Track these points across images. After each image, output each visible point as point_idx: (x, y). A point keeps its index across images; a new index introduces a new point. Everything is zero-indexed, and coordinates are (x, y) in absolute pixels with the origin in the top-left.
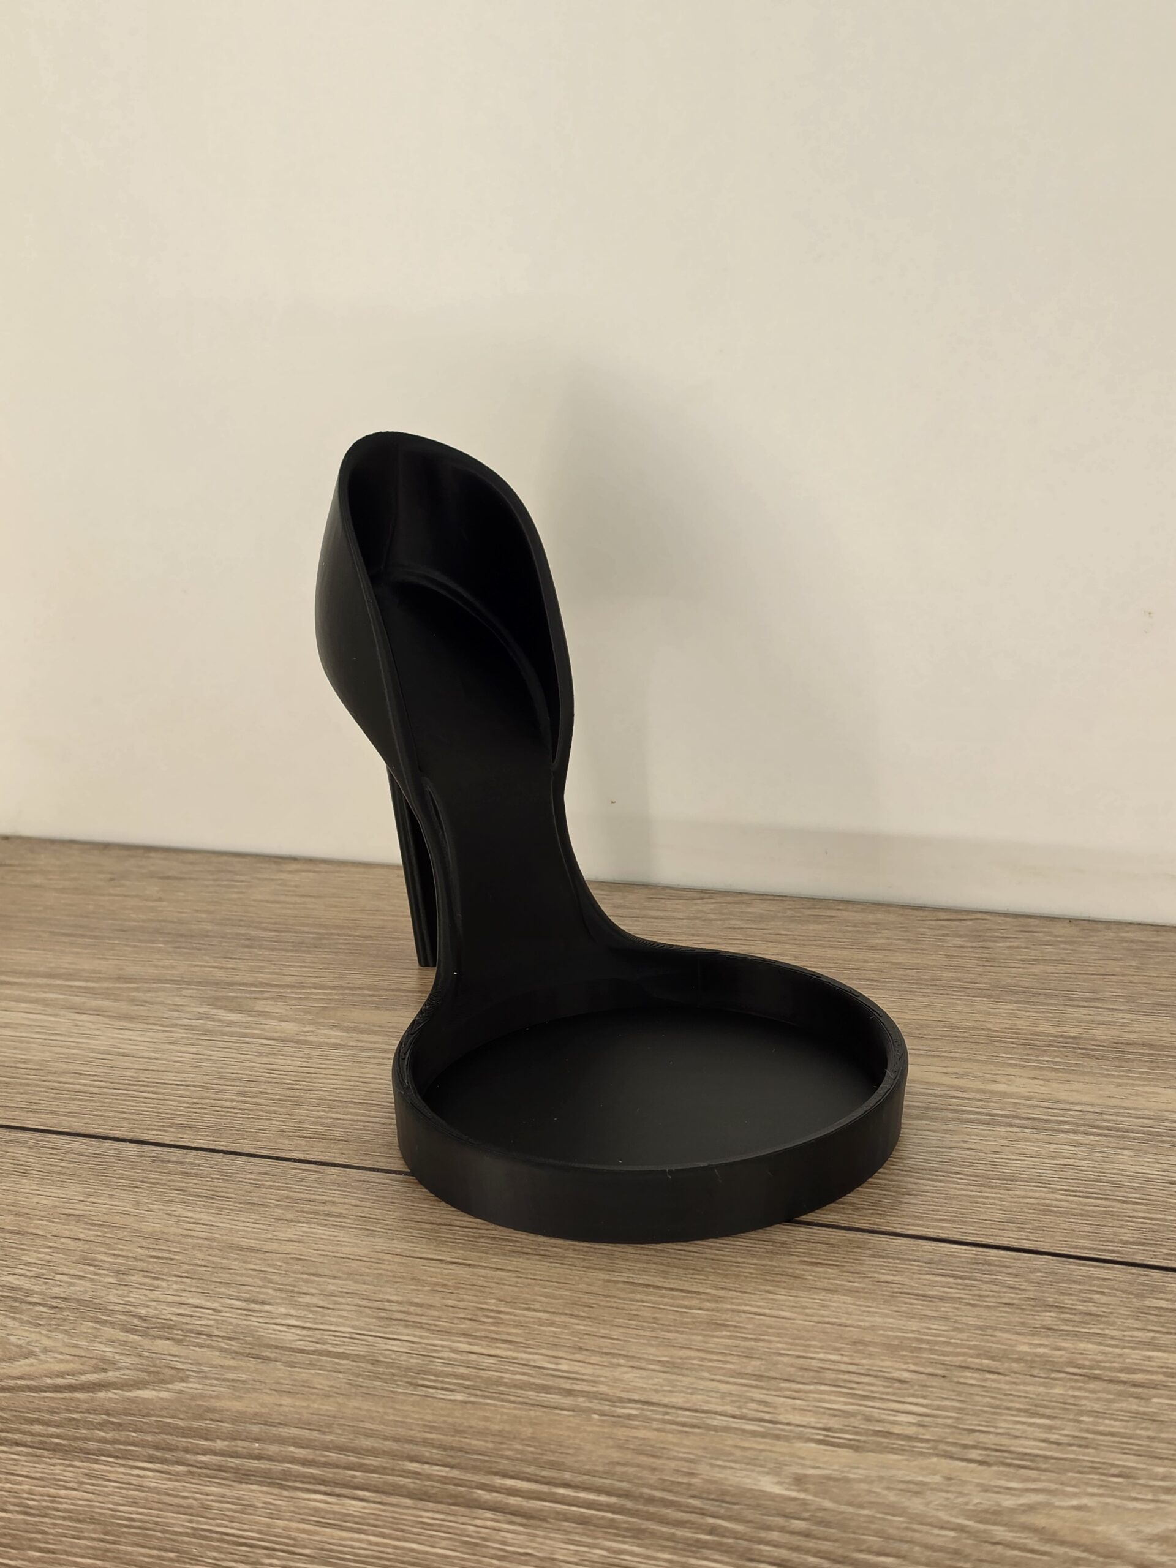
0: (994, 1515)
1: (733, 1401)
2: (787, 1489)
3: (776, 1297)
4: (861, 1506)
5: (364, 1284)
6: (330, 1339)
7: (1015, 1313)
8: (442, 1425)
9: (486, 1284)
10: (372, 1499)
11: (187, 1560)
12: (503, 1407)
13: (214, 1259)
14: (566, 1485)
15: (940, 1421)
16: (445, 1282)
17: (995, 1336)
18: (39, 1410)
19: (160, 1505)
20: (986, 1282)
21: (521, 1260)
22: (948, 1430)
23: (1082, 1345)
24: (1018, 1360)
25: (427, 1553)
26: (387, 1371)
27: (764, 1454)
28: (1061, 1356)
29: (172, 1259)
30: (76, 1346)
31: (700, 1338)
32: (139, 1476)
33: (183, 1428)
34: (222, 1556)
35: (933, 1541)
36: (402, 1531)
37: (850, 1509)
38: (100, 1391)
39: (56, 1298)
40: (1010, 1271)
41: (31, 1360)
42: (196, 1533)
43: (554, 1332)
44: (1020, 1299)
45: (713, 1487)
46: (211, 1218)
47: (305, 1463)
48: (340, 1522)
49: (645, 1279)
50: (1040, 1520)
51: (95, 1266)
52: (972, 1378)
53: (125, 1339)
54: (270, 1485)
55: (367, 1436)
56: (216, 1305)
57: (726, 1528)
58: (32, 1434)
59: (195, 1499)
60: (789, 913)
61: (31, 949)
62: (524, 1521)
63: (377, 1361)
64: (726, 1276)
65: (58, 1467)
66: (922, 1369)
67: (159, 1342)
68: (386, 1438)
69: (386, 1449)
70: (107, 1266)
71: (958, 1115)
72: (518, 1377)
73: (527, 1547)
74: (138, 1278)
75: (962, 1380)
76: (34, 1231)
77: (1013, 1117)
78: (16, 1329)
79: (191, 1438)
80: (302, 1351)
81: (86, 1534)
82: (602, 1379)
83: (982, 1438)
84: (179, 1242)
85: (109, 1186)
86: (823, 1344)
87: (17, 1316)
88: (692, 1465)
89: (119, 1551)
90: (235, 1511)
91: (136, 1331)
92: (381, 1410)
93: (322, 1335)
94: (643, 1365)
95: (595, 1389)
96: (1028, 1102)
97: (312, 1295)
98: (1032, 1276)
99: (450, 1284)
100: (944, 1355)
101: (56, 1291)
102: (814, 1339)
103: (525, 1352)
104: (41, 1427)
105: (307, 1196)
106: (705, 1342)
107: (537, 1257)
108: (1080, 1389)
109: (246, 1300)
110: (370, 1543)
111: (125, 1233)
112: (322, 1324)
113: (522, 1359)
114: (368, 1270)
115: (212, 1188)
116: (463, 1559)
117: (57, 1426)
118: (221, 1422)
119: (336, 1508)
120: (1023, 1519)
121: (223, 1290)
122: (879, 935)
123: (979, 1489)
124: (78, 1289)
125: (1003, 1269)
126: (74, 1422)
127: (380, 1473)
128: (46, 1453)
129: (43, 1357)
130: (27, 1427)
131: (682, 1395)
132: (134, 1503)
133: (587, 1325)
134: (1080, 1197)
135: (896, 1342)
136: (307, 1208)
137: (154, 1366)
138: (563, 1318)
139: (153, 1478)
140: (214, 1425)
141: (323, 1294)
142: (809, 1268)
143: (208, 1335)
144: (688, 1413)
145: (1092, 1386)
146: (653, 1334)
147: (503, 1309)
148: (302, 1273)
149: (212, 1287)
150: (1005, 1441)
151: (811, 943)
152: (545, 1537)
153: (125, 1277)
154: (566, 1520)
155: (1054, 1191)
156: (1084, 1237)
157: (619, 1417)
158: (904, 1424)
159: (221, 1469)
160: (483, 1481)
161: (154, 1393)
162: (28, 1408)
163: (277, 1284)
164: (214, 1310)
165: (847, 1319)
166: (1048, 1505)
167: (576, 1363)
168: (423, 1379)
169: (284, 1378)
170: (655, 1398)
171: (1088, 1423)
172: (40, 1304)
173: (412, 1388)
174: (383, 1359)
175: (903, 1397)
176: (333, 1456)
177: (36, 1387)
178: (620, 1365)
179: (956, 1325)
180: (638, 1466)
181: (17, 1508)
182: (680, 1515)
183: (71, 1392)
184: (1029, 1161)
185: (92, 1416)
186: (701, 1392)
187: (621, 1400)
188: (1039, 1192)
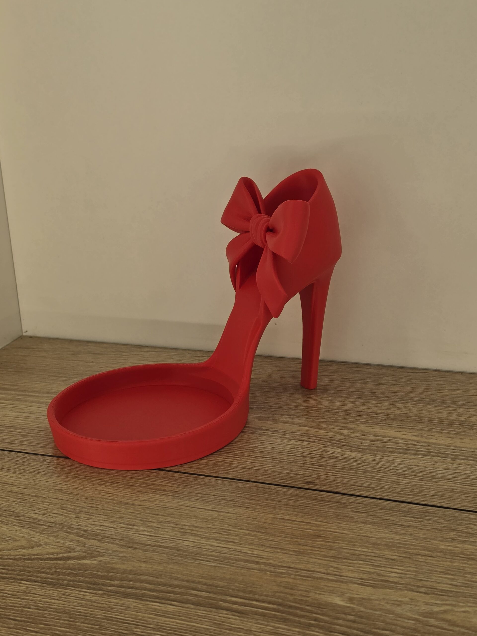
0: (431, 614)
1: (324, 567)
2: (346, 603)
3: (341, 525)
4: (376, 610)
5: (175, 518)
6: (161, 540)
7: (438, 533)
8: (206, 576)
9: (224, 519)
10: (178, 605)
11: (103, 629)
12: (230, 568)
13: (114, 508)
14: (256, 600)
15: (408, 576)
16: (207, 518)
17: (431, 542)
18: (44, 568)
19: (92, 607)
20: (427, 520)
21: (238, 509)
22: (411, 580)
23: (466, 546)
24: (440, 552)
25: (200, 627)
26: (184, 553)
27: (337, 588)
28: (458, 550)
29: (97, 508)
30: (58, 542)
31: (310, 542)
32: (84, 595)
33: (101, 576)
34: (117, 627)
35: (405, 625)
36: (190, 618)
37: (372, 611)
38: (68, 560)
39: (50, 523)
40: (437, 515)
41: (41, 548)
42: (107, 618)
43: (251, 538)
44: (441, 527)
45: (316, 602)
46: (113, 491)
47: (150, 590)
48: (165, 614)
49: (288, 517)
50: (449, 617)
51: (66, 510)
52: (421, 559)
53: (78, 539)
54: (137, 599)
55: (176, 579)
56: (115, 526)
57: (321, 618)
58: (41, 578)
59: (106, 604)
60: (347, 370)
61: (41, 382)
62: (239, 615)
63: (180, 549)
64: (321, 516)
65: (51, 591)
66: (401, 555)
67: (92, 541)
68: (183, 581)
69: (183, 585)
70: (71, 510)
71: (415, 452)
72: (237, 556)
73: (240, 625)
74: (83, 515)
75: (417, 560)
76: (42, 496)
77: (438, 453)
78: (34, 535)
79: (104, 580)
80: (149, 545)
81: (62, 618)
82: (271, 558)
83: (425, 583)
84: (101, 501)
85: (72, 478)
86: (361, 544)
87: (35, 530)
88: (307, 593)
89: (76, 625)
90: (122, 609)
91: (83, 536)
92: (181, 569)
93: (158, 539)
94: (288, 552)
95: (268, 562)
96: (444, 447)
97: (154, 522)
98: (446, 518)
99: (209, 518)
100: (410, 550)
101: (50, 520)
102: (357, 542)
103: (240, 546)
104: (44, 575)
105: (152, 482)
106: (313, 543)
107: (245, 508)
108: (465, 563)
109: (127, 524)
110: (177, 623)
111: (78, 497)
112: (158, 534)
113: (239, 549)
114: (176, 513)
115: (113, 479)
116: (214, 630)
117: (51, 574)
118: (117, 573)
119: (163, 609)
120: (442, 616)
121: (117, 520)
122: (384, 379)
123: (424, 604)
124: (60, 519)
125: (434, 515)
126: (57, 573)
127: (181, 595)
128: (46, 585)
129: (45, 546)
130: (39, 575)
131: (303, 564)
132: (82, 606)
133: (265, 536)
134: (465, 486)
135: (390, 544)
136: (152, 487)
137: (90, 551)
138: (255, 533)
139: (89, 596)
140: (114, 575)
141: (158, 522)
142: (355, 513)
143: (112, 538)
144: (305, 572)
145: (470, 562)
146: (292, 540)
147: (230, 529)
148: (150, 514)
149: (113, 519)
150: (434, 584)
151: (356, 382)
152: (247, 621)
153: (78, 514)
154: (256, 615)
155: (455, 483)
156: (467, 502)
157: (277, 573)
158: (393, 577)
159: (117, 592)
160: (222, 598)
161: (90, 561)
162: (39, 567)
163: (140, 518)
164: (114, 528)
165: (370, 534)
166: (452, 610)
167: (260, 551)
168: (198, 557)
169: (142, 556)
170: (292, 566)
171: (469, 577)
172: (44, 525)
173: (194, 560)
174: (182, 549)
175: (392, 566)
176: (162, 588)
177: (42, 558)
178: (278, 552)
179: (415, 537)
180: (285, 593)
181: (34, 607)
182: (302, 613)
183: (56, 561)
184: (445, 471)
185: (65, 571)
186: (311, 563)
187: (279, 566)
188: (449, 484)
